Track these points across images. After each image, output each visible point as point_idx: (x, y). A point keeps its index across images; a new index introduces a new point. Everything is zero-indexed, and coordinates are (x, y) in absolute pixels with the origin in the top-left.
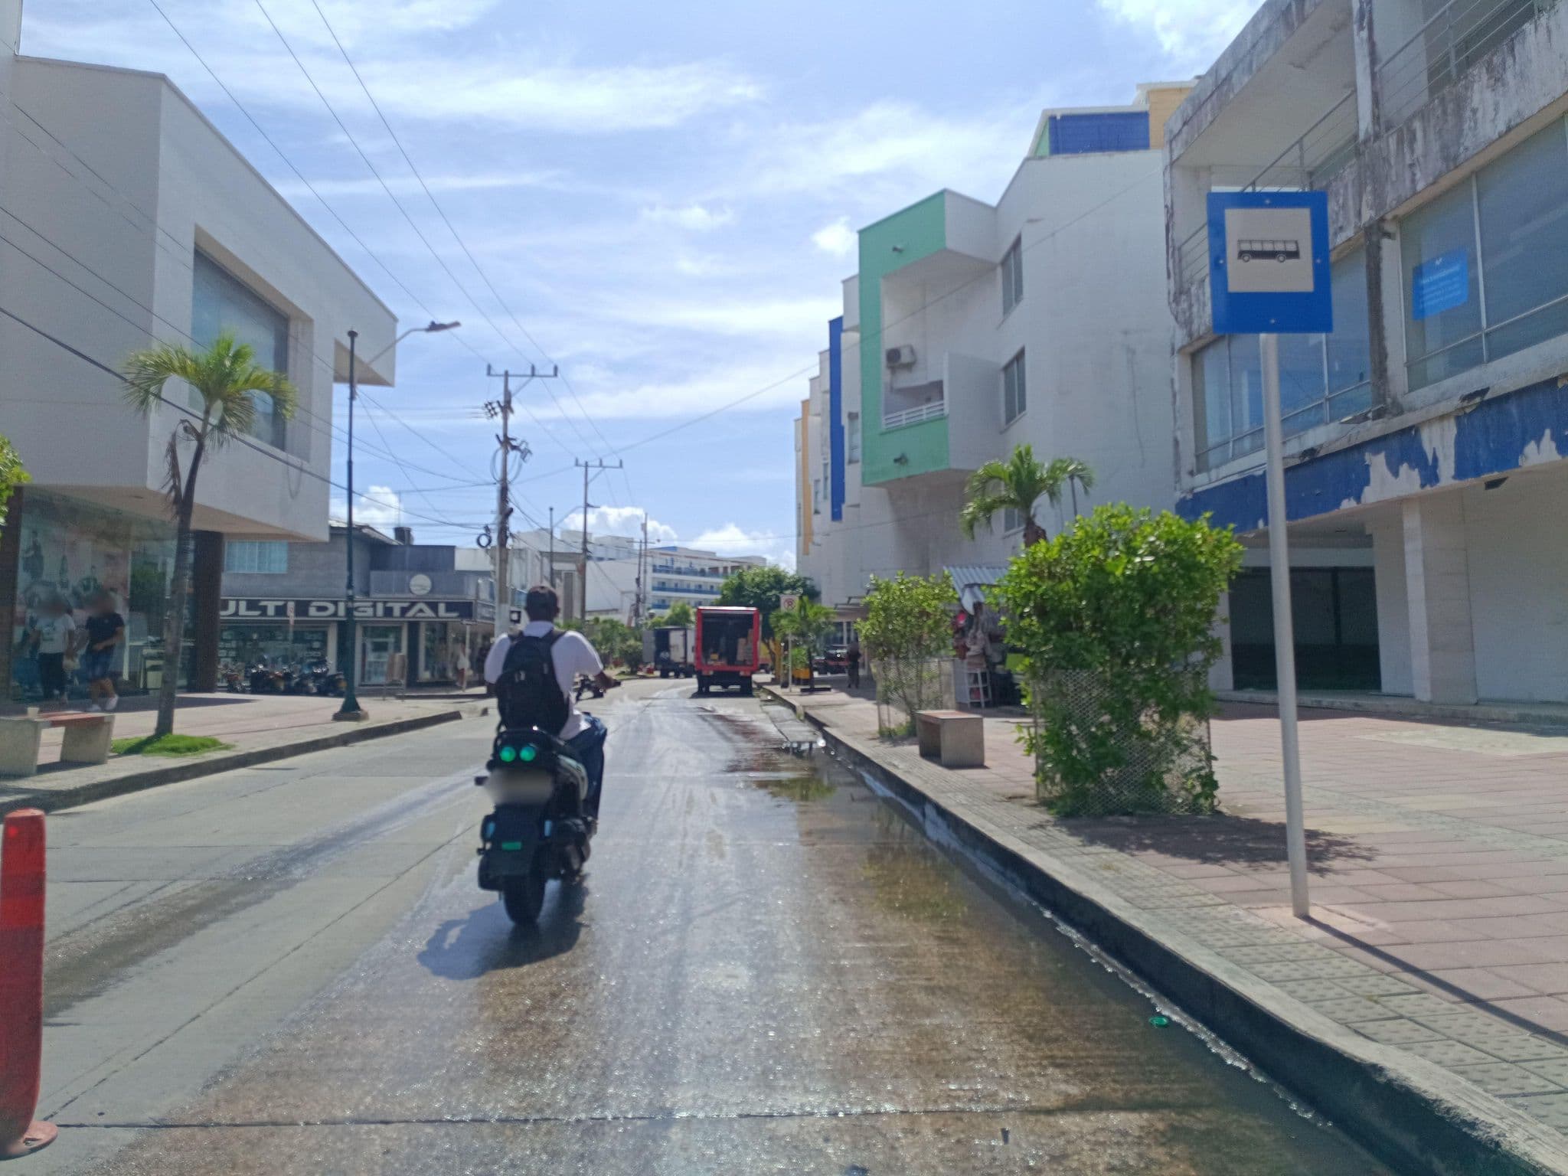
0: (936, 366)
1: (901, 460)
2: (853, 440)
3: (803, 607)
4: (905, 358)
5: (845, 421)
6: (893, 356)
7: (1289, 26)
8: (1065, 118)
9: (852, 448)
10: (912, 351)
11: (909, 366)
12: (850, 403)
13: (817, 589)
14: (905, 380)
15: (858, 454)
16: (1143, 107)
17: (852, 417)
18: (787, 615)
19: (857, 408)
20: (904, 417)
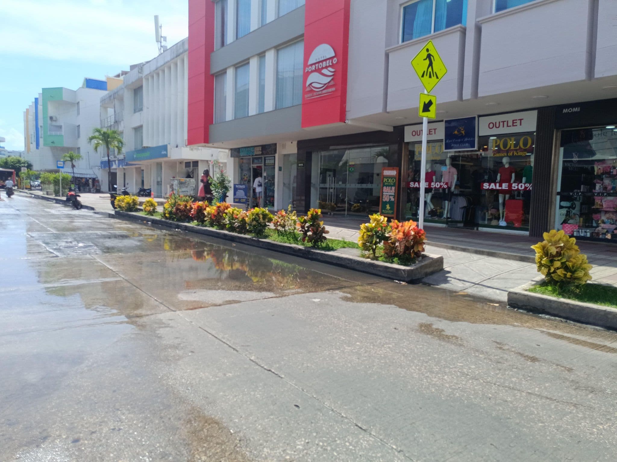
0: (60, 122)
1: (53, 142)
2: (41, 133)
3: (28, 171)
4: (54, 119)
5: (39, 127)
6: (51, 118)
7: (110, 100)
8: (89, 79)
9: (41, 134)
10: (56, 118)
11: (56, 121)
12: (40, 123)
13: (32, 164)
14: (54, 123)
15: (43, 136)
16: (106, 81)
17: (41, 126)
18: (24, 173)
19: (42, 125)
20: (54, 133)
